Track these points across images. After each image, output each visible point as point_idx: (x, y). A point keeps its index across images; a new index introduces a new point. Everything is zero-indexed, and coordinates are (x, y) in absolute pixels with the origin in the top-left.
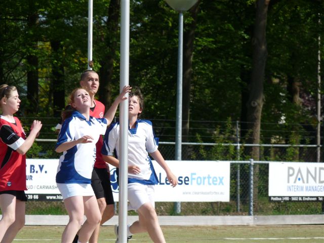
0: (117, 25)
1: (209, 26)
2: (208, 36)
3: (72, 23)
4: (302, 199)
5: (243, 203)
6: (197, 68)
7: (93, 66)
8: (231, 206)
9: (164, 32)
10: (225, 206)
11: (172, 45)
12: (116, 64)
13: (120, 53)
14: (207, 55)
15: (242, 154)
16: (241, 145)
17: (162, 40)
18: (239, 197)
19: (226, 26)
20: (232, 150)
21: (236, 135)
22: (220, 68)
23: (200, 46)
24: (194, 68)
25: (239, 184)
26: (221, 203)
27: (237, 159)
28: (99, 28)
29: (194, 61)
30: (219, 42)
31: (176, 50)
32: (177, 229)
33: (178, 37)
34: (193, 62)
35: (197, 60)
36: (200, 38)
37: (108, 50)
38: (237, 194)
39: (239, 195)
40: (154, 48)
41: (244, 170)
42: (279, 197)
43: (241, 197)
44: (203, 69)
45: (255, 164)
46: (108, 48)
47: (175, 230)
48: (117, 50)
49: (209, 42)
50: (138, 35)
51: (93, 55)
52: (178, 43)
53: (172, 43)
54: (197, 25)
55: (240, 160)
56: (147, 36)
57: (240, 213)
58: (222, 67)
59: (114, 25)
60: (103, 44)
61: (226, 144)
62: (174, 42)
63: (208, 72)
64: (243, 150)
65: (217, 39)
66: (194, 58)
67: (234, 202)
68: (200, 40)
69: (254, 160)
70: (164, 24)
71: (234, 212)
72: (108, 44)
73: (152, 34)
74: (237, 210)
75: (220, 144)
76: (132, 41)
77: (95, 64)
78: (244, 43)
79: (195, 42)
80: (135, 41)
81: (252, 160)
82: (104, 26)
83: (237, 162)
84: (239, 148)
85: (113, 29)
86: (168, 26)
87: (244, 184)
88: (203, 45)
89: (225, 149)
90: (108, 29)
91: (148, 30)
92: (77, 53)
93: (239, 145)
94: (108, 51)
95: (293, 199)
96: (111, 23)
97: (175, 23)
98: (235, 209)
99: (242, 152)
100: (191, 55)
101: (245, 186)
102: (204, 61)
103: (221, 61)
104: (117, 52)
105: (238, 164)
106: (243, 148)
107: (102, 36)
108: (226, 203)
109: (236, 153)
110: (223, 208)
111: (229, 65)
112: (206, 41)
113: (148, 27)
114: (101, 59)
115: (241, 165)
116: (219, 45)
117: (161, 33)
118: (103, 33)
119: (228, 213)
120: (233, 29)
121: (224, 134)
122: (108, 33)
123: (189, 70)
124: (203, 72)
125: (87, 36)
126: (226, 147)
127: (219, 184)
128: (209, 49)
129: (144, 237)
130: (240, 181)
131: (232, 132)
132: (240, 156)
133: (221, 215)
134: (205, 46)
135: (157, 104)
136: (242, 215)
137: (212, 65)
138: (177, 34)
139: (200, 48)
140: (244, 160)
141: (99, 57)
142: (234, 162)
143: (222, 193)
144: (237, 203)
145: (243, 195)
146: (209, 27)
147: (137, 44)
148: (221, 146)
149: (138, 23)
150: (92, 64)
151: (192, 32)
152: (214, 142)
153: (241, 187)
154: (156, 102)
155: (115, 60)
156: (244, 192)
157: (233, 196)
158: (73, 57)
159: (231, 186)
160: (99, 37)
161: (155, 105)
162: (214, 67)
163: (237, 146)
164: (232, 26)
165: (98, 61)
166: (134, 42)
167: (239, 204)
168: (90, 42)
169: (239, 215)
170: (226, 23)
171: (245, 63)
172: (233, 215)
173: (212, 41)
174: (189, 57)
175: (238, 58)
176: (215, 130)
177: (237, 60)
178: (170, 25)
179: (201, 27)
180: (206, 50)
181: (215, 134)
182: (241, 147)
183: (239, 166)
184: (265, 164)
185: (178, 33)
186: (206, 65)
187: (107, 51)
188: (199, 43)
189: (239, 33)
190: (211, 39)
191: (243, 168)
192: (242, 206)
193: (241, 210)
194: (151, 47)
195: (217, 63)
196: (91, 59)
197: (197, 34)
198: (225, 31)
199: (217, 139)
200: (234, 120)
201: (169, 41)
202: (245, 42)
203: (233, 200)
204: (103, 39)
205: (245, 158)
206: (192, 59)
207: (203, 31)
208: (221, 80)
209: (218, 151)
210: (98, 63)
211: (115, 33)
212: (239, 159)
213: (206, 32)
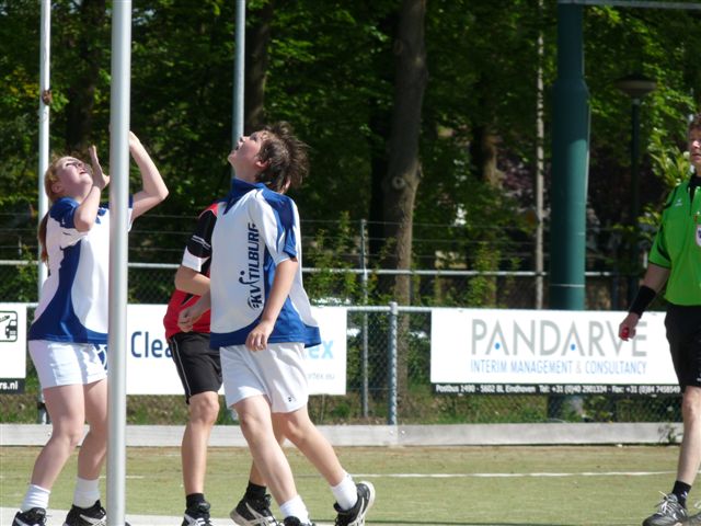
0: (102, 13)
1: (302, 14)
2: (299, 36)
3: (6, 9)
4: (504, 389)
5: (374, 398)
6: (274, 105)
7: (51, 101)
8: (350, 404)
9: (203, 29)
10: (337, 405)
11: (223, 55)
12: (100, 97)
13: (109, 73)
14: (295, 78)
15: (373, 291)
16: (370, 271)
17: (200, 45)
18: (366, 385)
19: (339, 14)
20: (350, 282)
21: (359, 251)
22: (324, 105)
23: (281, 57)
24: (268, 104)
25: (366, 356)
26: (328, 397)
27: (362, 301)
28: (64, 19)
29: (268, 90)
30: (324, 49)
31: (230, 67)
32: (231, 454)
33: (233, 38)
34: (266, 93)
35: (275, 88)
36: (282, 40)
37: (83, 66)
38: (363, 378)
39: (366, 380)
40: (182, 62)
41: (378, 326)
42: (453, 385)
43: (370, 385)
44: (288, 107)
45: (400, 312)
46: (84, 61)
47: (227, 455)
48: (103, 67)
49: (302, 48)
50: (147, 35)
51: (51, 78)
52: (235, 50)
53: (221, 51)
54: (275, 12)
55: (370, 304)
56: (167, 36)
57: (369, 419)
58: (329, 104)
59: (97, 12)
60: (73, 53)
61: (339, 271)
62: (226, 48)
63: (299, 115)
64: (374, 283)
65: (319, 42)
66: (269, 83)
67: (355, 395)
68: (282, 44)
69: (399, 305)
70: (204, 11)
71: (355, 415)
72: (84, 54)
73: (178, 31)
74: (363, 413)
75: (325, 269)
76: (136, 47)
77: (56, 95)
78: (376, 52)
79: (270, 50)
80: (141, 47)
81: (395, 304)
82: (74, 16)
83: (362, 308)
84: (366, 278)
85: (94, 22)
86: (213, 15)
87: (378, 356)
88: (289, 56)
89: (335, 281)
90: (84, 20)
91: (170, 23)
92: (16, 73)
93: (366, 271)
94: (84, 68)
95: (485, 389)
96: (88, 8)
97: (228, 8)
98: (358, 410)
99: (373, 287)
100: (263, 76)
101: (379, 360)
102: (291, 91)
103: (327, 91)
104: (102, 72)
105: (364, 312)
106: (374, 278)
107: (70, 36)
108: (339, 398)
109: (359, 289)
110: (331, 407)
111: (345, 98)
112: (295, 47)
113: (170, 17)
114: (68, 86)
115: (372, 314)
116: (323, 55)
117: (198, 28)
118: (73, 31)
119: (342, 420)
120: (352, 20)
121: (334, 249)
122: (84, 29)
123: (258, 110)
124: (288, 113)
125: (38, 37)
126: (339, 275)
127: (323, 356)
128: (302, 63)
129: (161, 471)
130: (369, 350)
131: (351, 244)
132: (369, 296)
133: (328, 424)
134: (292, 58)
135: (188, 182)
136: (374, 423)
137: (307, 99)
138: (232, 33)
139: (282, 62)
140: (377, 304)
141: (63, 81)
142: (355, 308)
143: (329, 377)
144: (362, 398)
145: (374, 379)
146: (302, 17)
147: (146, 52)
148: (327, 275)
149: (149, 9)
150: (50, 97)
151: (265, 28)
152: (313, 266)
153: (370, 363)
154: (186, 179)
155: (98, 88)
156: (378, 374)
157: (353, 383)
158: (9, 83)
159: (348, 360)
160: (64, 39)
161: (184, 186)
162: (312, 104)
163: (363, 274)
164: (351, 14)
165: (62, 91)
166: (139, 50)
167: (366, 400)
168: (45, 49)
169: (367, 423)
170: (338, 9)
171: (378, 95)
172: (353, 423)
173: (308, 48)
174: (258, 82)
175: (362, 83)
176: (315, 240)
177: (362, 89)
178: (217, 12)
179: (283, 17)
180: (295, 67)
181: (313, 248)
182: (370, 276)
183: (366, 317)
184: (423, 313)
185: (235, 29)
186: (296, 98)
187: (81, 68)
188: (280, 52)
189: (367, 28)
190: (305, 43)
191: (375, 322)
192: (374, 404)
193: (370, 412)
194: (176, 60)
195: (320, 95)
196: (47, 87)
197: (274, 32)
198: (336, 25)
199: (319, 259)
200: (355, 218)
201: (215, 47)
202: (379, 50)
203: (354, 391)
204: (73, 44)
205: (380, 299)
206: (263, 86)
207: (289, 25)
208: (327, 132)
209: (321, 285)
210: (62, 95)
211: (99, 29)
212: (366, 302)
213: (295, 27)
